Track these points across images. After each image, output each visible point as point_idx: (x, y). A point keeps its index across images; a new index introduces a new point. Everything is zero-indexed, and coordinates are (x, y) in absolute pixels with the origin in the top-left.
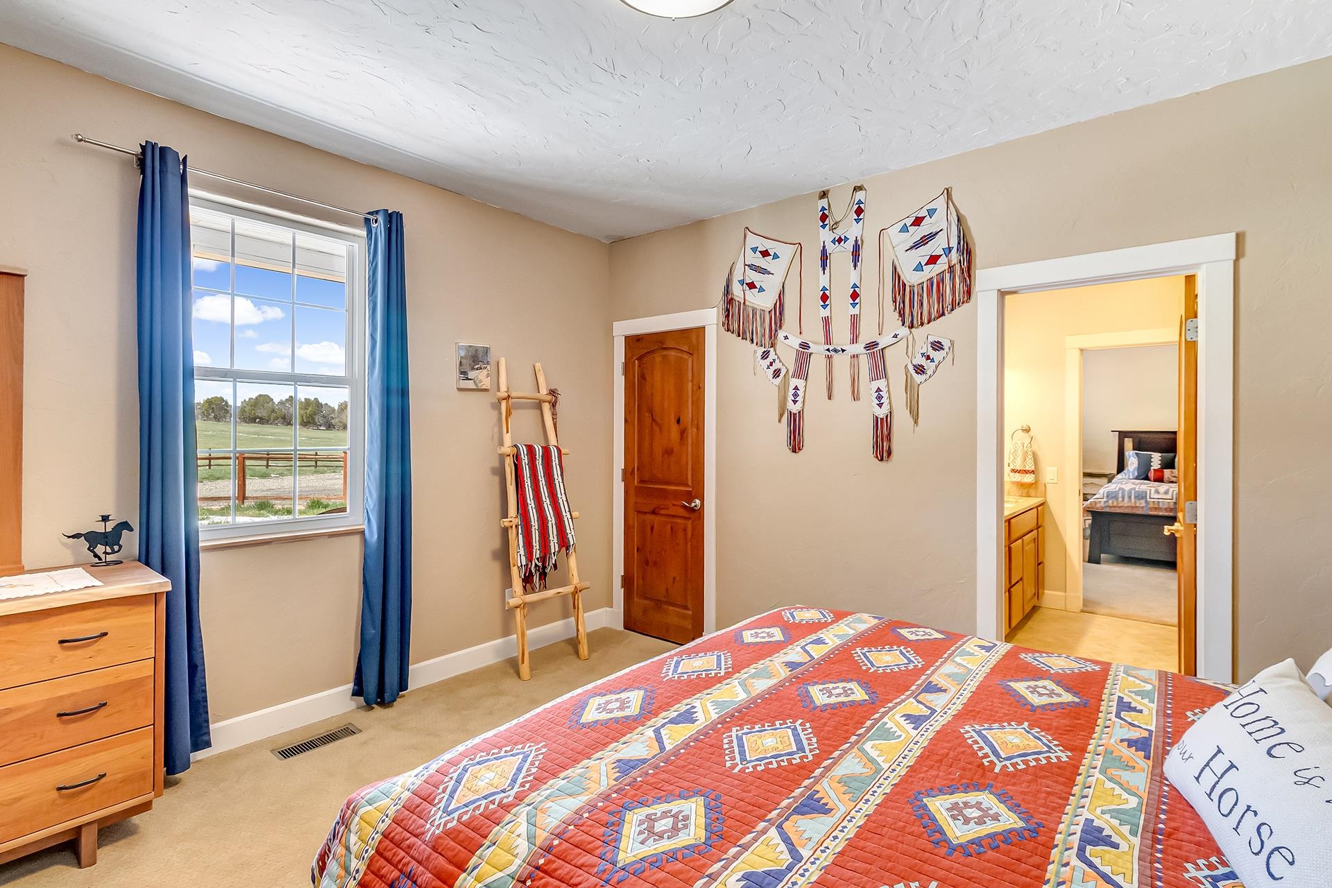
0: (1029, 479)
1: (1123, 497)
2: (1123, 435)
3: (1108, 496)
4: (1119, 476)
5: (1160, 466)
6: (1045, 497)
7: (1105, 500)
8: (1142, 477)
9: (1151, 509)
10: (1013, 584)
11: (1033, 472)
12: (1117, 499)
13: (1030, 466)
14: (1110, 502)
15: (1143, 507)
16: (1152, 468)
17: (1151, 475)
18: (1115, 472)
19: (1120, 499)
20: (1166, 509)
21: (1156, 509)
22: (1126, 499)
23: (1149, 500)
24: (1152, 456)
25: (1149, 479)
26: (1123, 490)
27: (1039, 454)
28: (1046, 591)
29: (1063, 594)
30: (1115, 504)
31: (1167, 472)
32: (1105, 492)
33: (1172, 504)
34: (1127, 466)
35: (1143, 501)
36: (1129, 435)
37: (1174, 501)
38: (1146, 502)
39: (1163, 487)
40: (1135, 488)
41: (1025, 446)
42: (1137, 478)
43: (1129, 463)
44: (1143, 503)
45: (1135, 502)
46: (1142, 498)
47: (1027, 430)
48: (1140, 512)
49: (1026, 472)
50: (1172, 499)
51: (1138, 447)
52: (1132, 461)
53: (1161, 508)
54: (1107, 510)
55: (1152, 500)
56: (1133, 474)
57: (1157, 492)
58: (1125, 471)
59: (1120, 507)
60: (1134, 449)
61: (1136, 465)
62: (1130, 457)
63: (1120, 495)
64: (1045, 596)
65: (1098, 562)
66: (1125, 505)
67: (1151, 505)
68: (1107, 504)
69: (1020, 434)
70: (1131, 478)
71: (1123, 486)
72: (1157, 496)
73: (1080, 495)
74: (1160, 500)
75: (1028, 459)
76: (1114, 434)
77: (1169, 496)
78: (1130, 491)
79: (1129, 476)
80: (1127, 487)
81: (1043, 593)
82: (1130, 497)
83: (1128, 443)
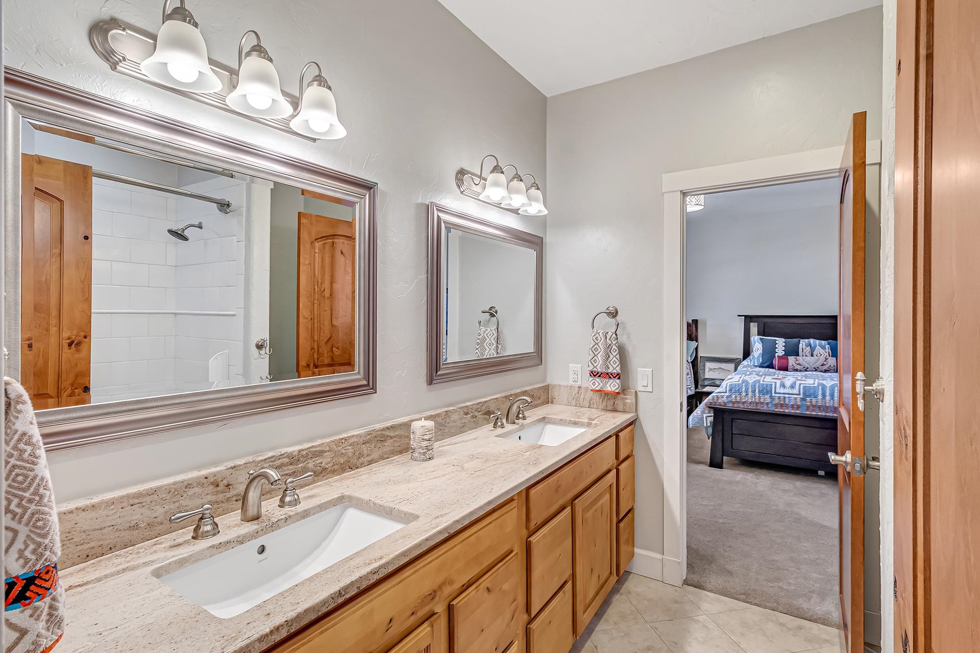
0: (612, 386)
1: (747, 391)
2: (749, 319)
3: (730, 390)
4: (745, 363)
5: (784, 353)
6: (636, 412)
7: (728, 394)
8: (766, 365)
9: (776, 405)
10: (533, 616)
11: (618, 376)
12: (740, 394)
13: (614, 368)
14: (733, 396)
15: (767, 404)
16: (776, 355)
17: (776, 362)
18: (741, 357)
19: (744, 394)
20: (792, 406)
21: (782, 406)
22: (750, 394)
23: (774, 395)
24: (777, 342)
25: (773, 368)
26: (747, 382)
27: (630, 349)
28: (636, 550)
29: (659, 556)
30: (738, 399)
31: (791, 360)
32: (728, 385)
33: (798, 400)
34: (752, 352)
35: (767, 396)
36: (755, 319)
37: (801, 396)
38: (771, 397)
39: (789, 378)
40: (760, 380)
41: (608, 337)
42: (761, 367)
43: (754, 349)
44: (767, 399)
45: (760, 397)
46: (767, 393)
47: (614, 314)
48: (765, 408)
49: (609, 376)
50: (799, 395)
51: (762, 332)
52: (757, 347)
53: (787, 405)
54: (730, 406)
55: (778, 395)
56: (758, 360)
57: (783, 386)
58: (751, 357)
59: (743, 403)
60: (758, 335)
61: (760, 351)
62: (755, 343)
63: (744, 389)
64: (636, 559)
65: (720, 466)
66: (748, 400)
67: (777, 401)
68: (729, 399)
69: (604, 319)
70: (756, 365)
71: (747, 378)
72: (782, 391)
73: (681, 410)
74: (787, 396)
75: (611, 357)
76: (740, 319)
77: (795, 391)
78: (754, 386)
79: (754, 363)
80: (751, 379)
81: (632, 555)
82: (754, 391)
83: (754, 327)
